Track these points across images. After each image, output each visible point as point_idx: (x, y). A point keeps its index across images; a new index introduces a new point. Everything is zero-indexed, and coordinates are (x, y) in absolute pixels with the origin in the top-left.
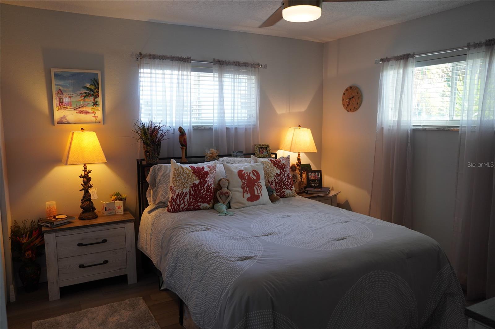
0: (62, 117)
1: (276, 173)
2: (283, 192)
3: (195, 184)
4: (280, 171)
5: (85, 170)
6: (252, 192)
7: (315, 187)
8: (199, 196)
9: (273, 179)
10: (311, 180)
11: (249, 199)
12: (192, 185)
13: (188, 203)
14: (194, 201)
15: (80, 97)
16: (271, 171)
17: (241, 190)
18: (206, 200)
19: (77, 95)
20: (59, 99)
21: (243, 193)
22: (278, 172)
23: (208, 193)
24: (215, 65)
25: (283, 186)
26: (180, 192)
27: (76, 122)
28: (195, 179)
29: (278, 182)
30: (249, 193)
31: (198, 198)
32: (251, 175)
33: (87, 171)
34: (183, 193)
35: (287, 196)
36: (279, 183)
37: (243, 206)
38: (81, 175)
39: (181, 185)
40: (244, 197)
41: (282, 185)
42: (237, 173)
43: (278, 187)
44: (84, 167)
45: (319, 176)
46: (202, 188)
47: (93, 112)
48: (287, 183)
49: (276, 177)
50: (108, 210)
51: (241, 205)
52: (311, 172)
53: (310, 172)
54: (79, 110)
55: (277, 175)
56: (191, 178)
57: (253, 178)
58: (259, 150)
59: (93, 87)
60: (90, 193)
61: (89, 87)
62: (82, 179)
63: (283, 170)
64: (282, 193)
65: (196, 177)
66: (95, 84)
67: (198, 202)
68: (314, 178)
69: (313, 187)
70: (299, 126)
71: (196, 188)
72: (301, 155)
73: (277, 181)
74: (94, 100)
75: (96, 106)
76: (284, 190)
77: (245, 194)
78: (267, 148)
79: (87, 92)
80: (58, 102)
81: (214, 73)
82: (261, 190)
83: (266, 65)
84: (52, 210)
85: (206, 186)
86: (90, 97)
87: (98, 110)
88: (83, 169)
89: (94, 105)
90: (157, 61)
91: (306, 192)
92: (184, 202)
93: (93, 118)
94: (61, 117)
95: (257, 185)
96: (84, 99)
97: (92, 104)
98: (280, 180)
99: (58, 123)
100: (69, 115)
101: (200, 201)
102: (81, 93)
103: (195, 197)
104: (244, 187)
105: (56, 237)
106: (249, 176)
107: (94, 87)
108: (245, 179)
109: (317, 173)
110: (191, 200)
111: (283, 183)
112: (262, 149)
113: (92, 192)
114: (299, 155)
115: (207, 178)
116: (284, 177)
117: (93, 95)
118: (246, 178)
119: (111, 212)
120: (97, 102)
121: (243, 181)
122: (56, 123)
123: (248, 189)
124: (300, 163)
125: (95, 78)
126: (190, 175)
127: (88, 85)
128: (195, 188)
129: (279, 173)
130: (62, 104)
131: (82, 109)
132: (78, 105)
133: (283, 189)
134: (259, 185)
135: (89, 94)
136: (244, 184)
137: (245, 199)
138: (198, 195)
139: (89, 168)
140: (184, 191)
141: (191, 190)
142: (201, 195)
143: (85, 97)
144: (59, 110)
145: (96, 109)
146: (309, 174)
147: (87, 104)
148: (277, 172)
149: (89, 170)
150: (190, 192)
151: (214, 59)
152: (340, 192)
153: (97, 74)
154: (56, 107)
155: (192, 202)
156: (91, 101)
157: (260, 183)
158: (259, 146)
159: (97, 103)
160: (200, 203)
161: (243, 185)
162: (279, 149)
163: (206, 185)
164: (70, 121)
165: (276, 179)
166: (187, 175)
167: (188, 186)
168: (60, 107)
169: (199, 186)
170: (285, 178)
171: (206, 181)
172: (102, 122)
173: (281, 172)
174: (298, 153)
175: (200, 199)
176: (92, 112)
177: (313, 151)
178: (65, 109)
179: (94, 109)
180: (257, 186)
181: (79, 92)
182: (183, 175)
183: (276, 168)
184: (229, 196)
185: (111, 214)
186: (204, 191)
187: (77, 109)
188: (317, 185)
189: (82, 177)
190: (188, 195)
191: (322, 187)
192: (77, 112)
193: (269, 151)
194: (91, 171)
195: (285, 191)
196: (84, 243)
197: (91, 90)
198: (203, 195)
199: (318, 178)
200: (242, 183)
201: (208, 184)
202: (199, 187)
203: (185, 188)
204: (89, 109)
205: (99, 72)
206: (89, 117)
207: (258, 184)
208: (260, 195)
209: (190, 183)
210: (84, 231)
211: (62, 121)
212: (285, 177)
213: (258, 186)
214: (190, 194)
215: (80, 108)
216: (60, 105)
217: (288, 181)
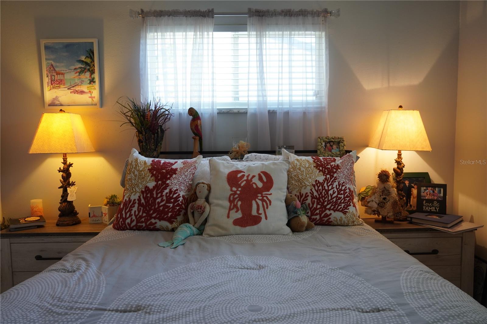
0: (55, 98)
1: (316, 180)
2: (327, 216)
3: (148, 187)
4: (325, 177)
5: (65, 162)
6: (246, 209)
7: (431, 213)
8: (153, 208)
9: (308, 190)
10: (425, 200)
11: (237, 222)
12: (143, 190)
13: (136, 218)
14: (144, 215)
15: (74, 73)
16: (306, 176)
17: (227, 204)
18: (165, 216)
19: (71, 71)
20: (51, 77)
21: (230, 209)
22: (321, 178)
23: (169, 205)
24: (251, 18)
25: (328, 204)
26: (127, 199)
27: (71, 104)
28: (150, 180)
29: (318, 196)
30: (240, 212)
31: (152, 212)
32: (256, 180)
33: (68, 163)
34: (130, 201)
35: (336, 223)
36: (318, 199)
37: (223, 232)
38: (60, 168)
39: (130, 188)
40: (228, 217)
41: (324, 202)
42: (226, 176)
43: (317, 206)
44: (63, 159)
45: (442, 195)
46: (159, 195)
47: (90, 92)
48: (336, 200)
49: (315, 187)
50: (92, 217)
51: (220, 231)
52: (427, 187)
53: (424, 187)
54: (73, 90)
55: (317, 184)
56: (143, 178)
57: (256, 185)
58: (326, 146)
59: (88, 61)
60: (68, 192)
61: (85, 60)
62: (61, 173)
63: (331, 176)
64: (324, 217)
65: (152, 177)
66: (91, 56)
67: (151, 218)
68: (430, 198)
69: (427, 212)
70: (401, 107)
71: (149, 195)
72: (402, 156)
73: (315, 194)
74: (91, 76)
75: (93, 84)
76: (328, 212)
77: (233, 212)
78: (339, 143)
79: (82, 66)
80: (50, 81)
81: (250, 31)
82: (267, 208)
83: (338, 11)
84: (35, 209)
85: (167, 193)
86: (86, 72)
87: (95, 89)
88: (63, 161)
89: (90, 83)
90: (165, 19)
91: (409, 219)
92: (131, 215)
93: (88, 98)
94: (53, 99)
95: (261, 198)
96: (79, 75)
97: (89, 82)
98: (321, 193)
99: (50, 105)
100: (62, 96)
101: (154, 215)
102: (75, 69)
103: (146, 210)
104: (234, 199)
105: (11, 243)
106: (249, 181)
107: (90, 59)
108: (238, 186)
109: (437, 189)
110: (141, 214)
111: (326, 199)
112: (332, 144)
113: (71, 191)
114: (399, 155)
115: (170, 179)
116: (330, 187)
117: (89, 70)
118: (242, 185)
119: (97, 219)
120: (94, 78)
121: (234, 189)
122: (46, 106)
123: (239, 203)
124: (401, 170)
125: (92, 49)
126: (143, 172)
127: (83, 58)
128: (147, 194)
129: (321, 181)
130: (54, 83)
131: (77, 88)
132: (72, 83)
133: (326, 209)
134: (265, 198)
135: (85, 69)
136: (235, 193)
137: (231, 221)
138: (151, 207)
139: (69, 160)
140: (133, 198)
141: (142, 197)
142: (157, 206)
143: (80, 73)
144: (51, 90)
145: (93, 87)
146: (423, 189)
147: (82, 82)
148: (318, 179)
149: (70, 163)
150: (139, 200)
151: (250, 9)
152: (482, 226)
153: (92, 43)
154: (48, 87)
155: (141, 217)
156: (86, 78)
157: (271, 194)
158: (326, 140)
159: (94, 81)
160: (155, 219)
161: (232, 196)
162: (367, 146)
163: (167, 191)
164: (63, 103)
165: (313, 190)
166: (139, 173)
167: (137, 189)
168: (52, 86)
169: (153, 191)
170: (332, 190)
171: (168, 184)
172: (98, 105)
173: (326, 179)
174: (397, 152)
175: (154, 213)
176: (88, 91)
177: (423, 148)
178: (58, 89)
179: (90, 88)
180: (260, 200)
181: (73, 67)
182: (134, 173)
183: (318, 171)
184: (203, 212)
185: (97, 222)
186: (162, 201)
187: (71, 88)
188: (436, 209)
189: (62, 172)
190: (136, 205)
191: (445, 214)
192: (71, 92)
193: (342, 148)
194: (72, 164)
195: (331, 214)
196: (43, 257)
197: (87, 64)
198: (159, 207)
199: (440, 197)
200: (232, 192)
201: (171, 190)
202: (155, 192)
203: (134, 193)
204: (84, 88)
205: (95, 41)
206: (85, 98)
207: (263, 197)
208: (263, 216)
209: (141, 186)
210: (42, 240)
211: (54, 103)
212: (332, 188)
213: (263, 200)
214: (140, 204)
215: (75, 87)
216: (52, 84)
217: (339, 196)
